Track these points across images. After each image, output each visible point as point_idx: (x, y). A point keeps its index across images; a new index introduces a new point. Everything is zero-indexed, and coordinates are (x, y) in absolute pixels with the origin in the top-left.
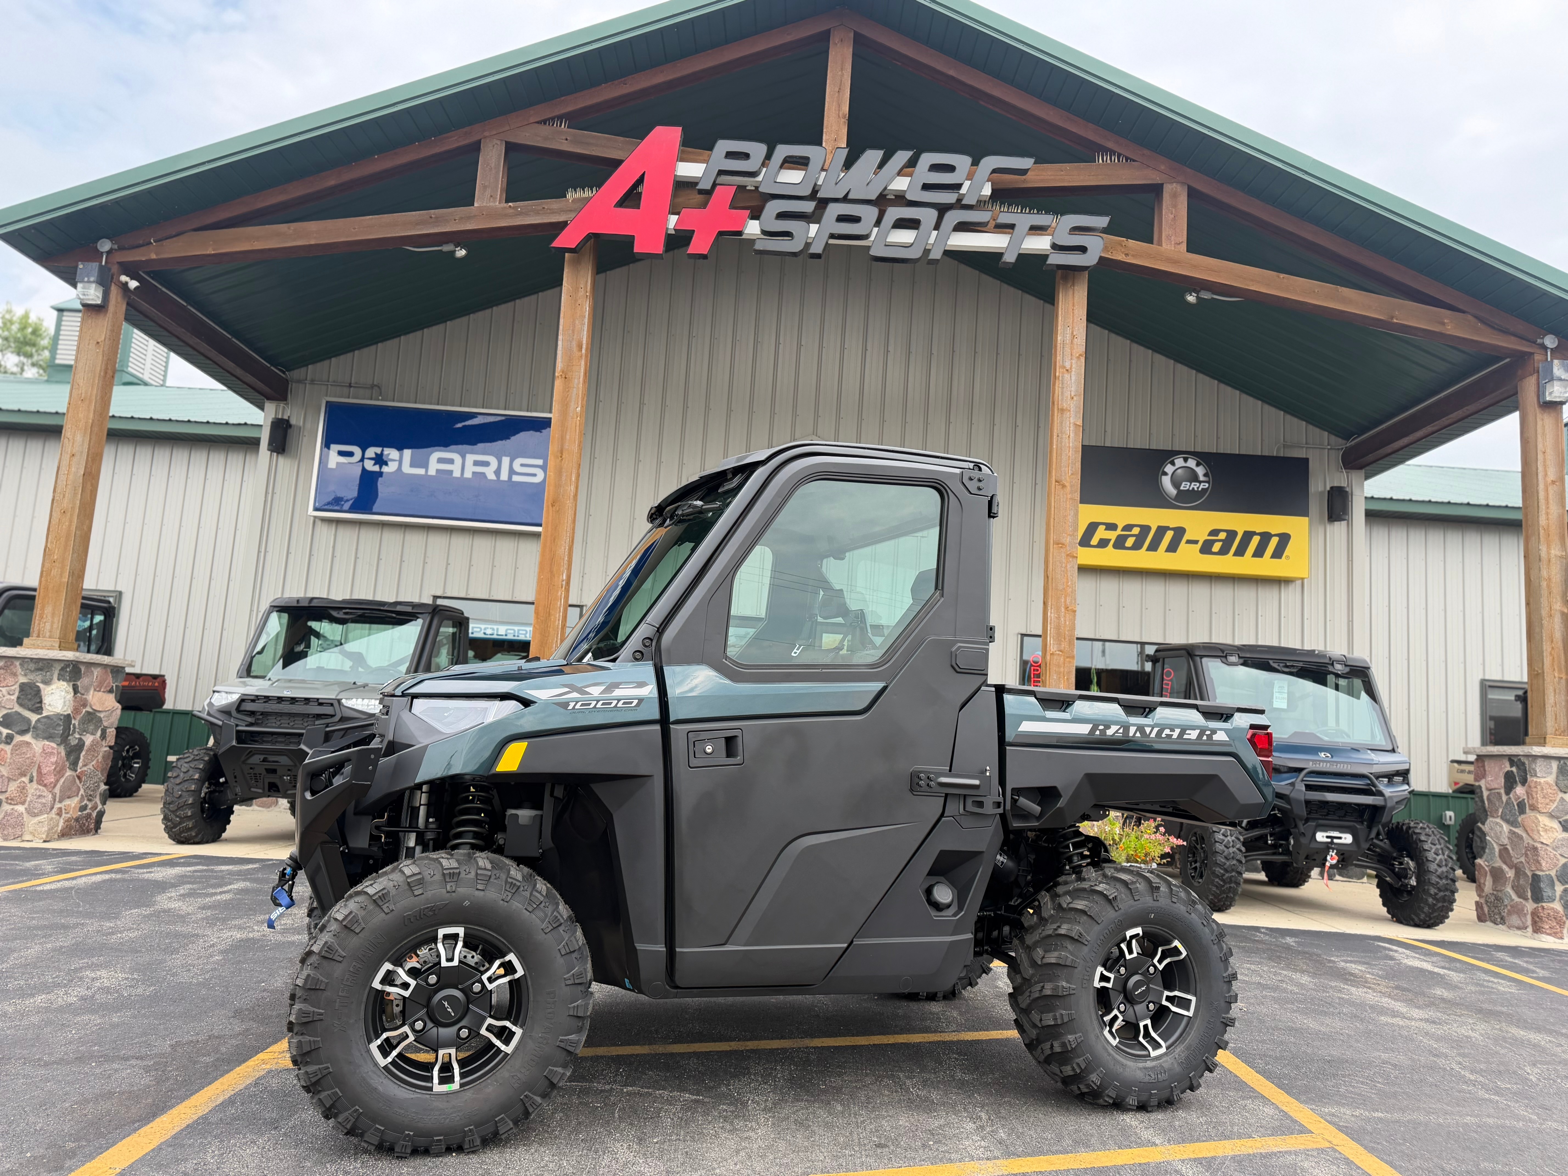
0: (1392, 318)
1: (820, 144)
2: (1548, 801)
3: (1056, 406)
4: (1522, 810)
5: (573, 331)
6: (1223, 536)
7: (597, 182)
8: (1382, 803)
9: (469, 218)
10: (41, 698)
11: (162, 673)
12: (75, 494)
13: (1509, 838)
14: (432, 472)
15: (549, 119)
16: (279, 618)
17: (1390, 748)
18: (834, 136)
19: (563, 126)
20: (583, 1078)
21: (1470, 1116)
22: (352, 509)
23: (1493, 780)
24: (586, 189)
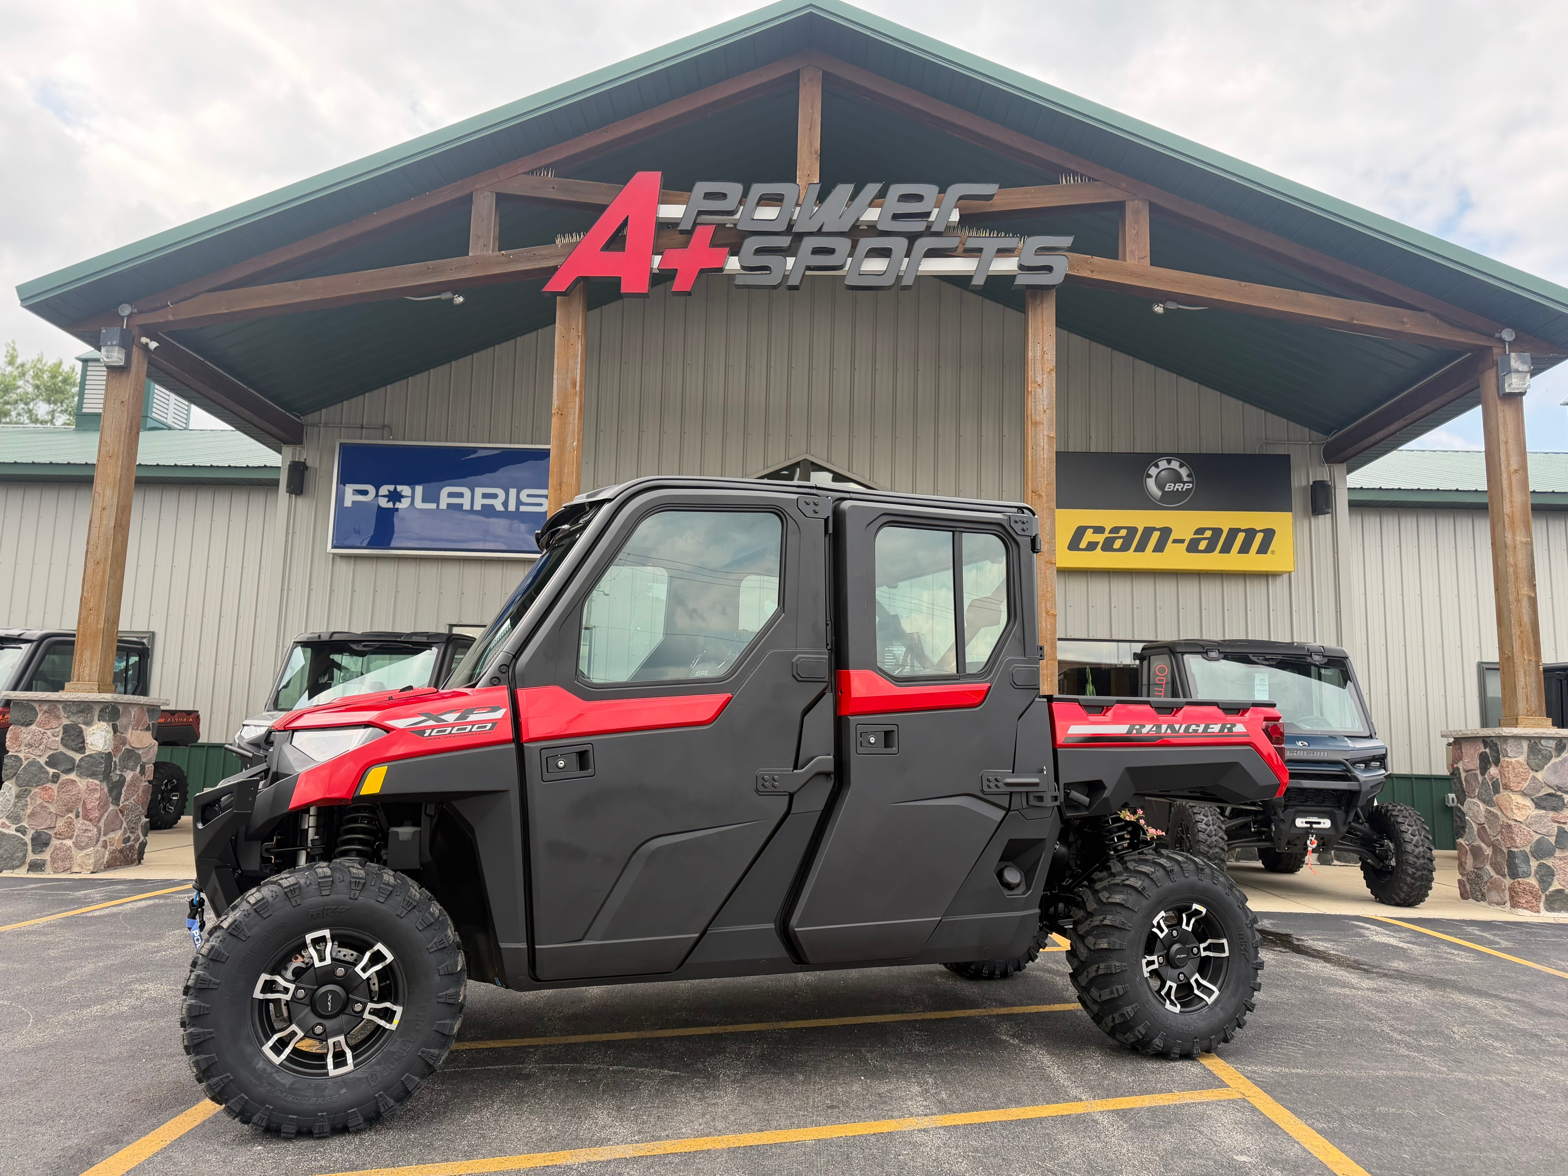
0: (1353, 319)
1: (795, 182)
2: (1519, 779)
3: (1029, 420)
4: (1496, 791)
5: (567, 370)
6: (1208, 534)
7: (584, 227)
8: (1357, 788)
9: (464, 267)
10: (83, 738)
11: (196, 709)
12: (107, 545)
13: (1486, 817)
14: (443, 506)
15: (536, 169)
16: (304, 652)
17: (1368, 734)
18: (807, 173)
19: (549, 176)
20: (575, 1060)
21: (1384, 1070)
22: (370, 546)
23: (1470, 761)
24: (574, 235)
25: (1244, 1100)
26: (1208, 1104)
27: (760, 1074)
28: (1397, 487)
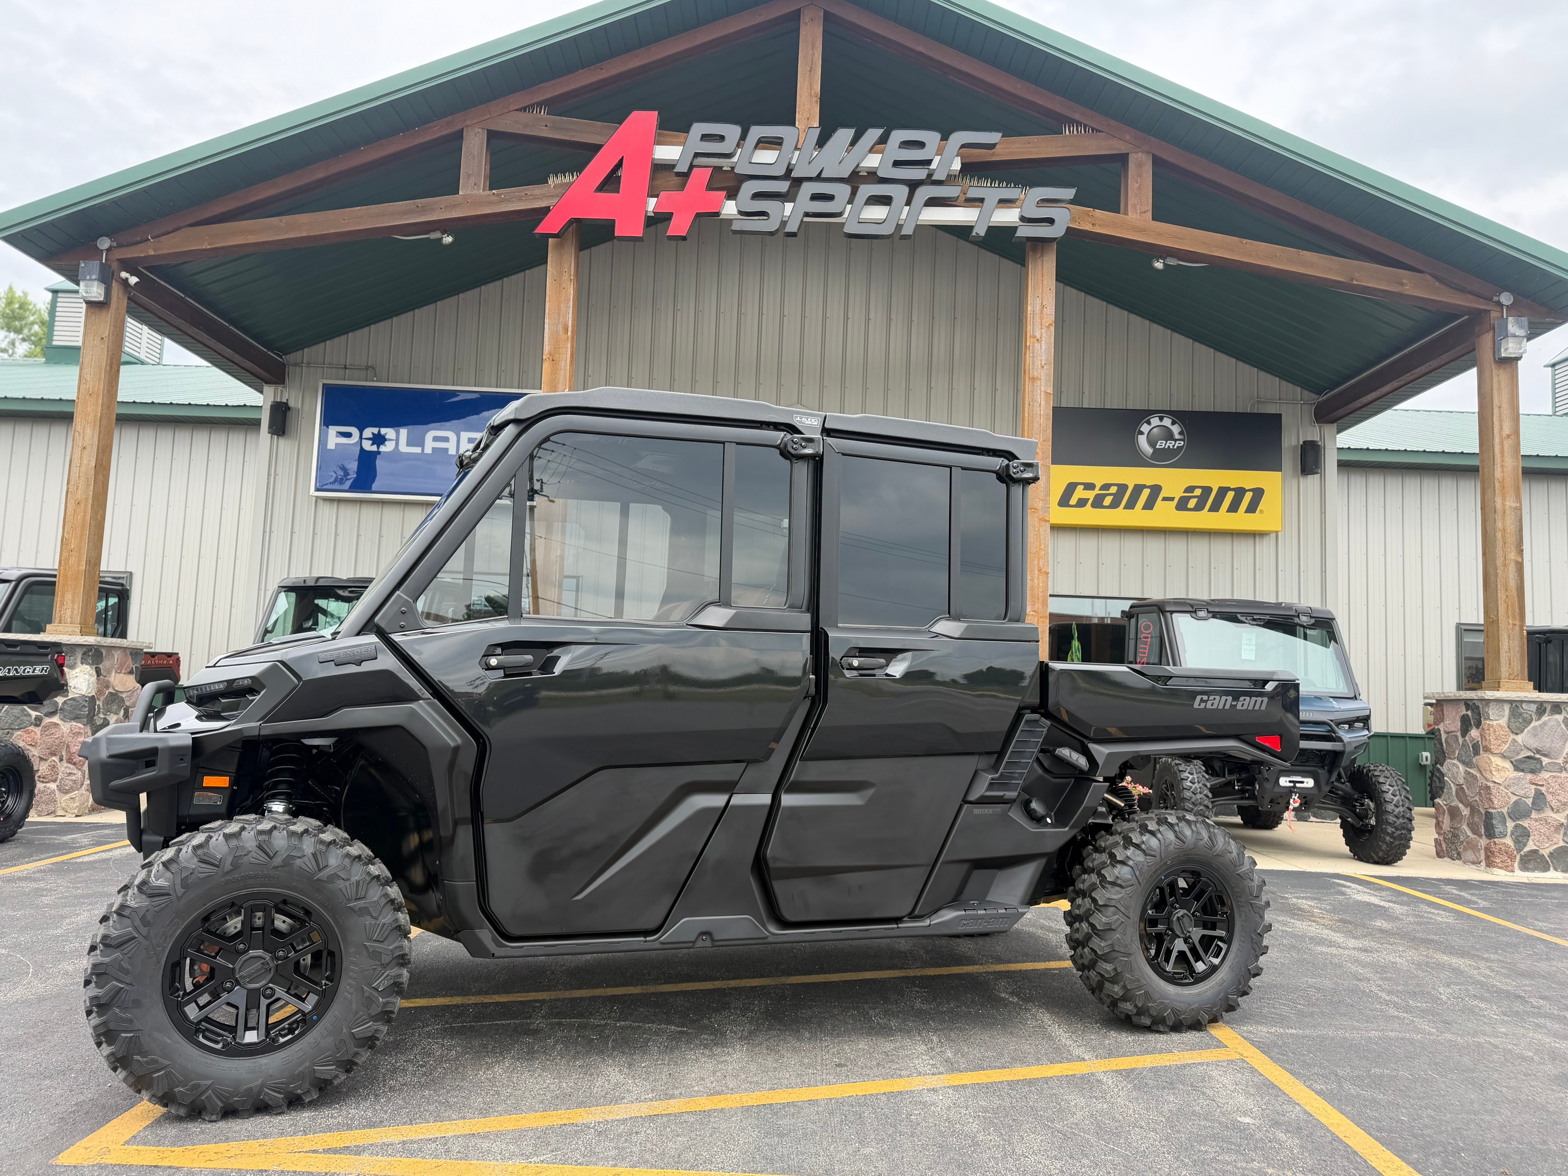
0: (1352, 279)
1: (793, 124)
2: (1500, 742)
3: (1027, 375)
4: (1476, 752)
5: (559, 315)
6: (1198, 492)
7: (578, 167)
8: (1341, 748)
9: (454, 206)
11: (175, 651)
12: (88, 485)
13: (1465, 778)
14: (428, 450)
15: (528, 106)
16: (287, 596)
17: (1353, 695)
18: (806, 115)
19: (542, 113)
20: (581, 1015)
21: (1376, 1031)
22: (352, 489)
23: (1451, 724)
24: (567, 174)
25: (1243, 1061)
26: (1208, 1064)
27: (766, 1031)
28: (1384, 448)
